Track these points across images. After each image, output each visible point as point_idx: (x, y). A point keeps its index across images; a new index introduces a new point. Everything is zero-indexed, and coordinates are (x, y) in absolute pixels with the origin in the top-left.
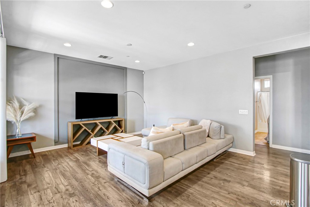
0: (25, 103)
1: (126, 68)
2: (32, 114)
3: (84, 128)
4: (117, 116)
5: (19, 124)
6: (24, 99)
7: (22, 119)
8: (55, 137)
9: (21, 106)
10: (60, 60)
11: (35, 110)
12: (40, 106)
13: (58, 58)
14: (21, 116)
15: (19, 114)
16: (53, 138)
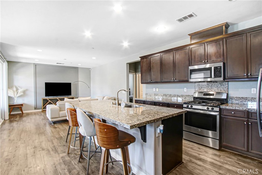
0: (19, 88)
1: (78, 68)
2: (22, 94)
3: (50, 101)
4: (71, 95)
5: (16, 98)
6: (19, 87)
7: (18, 96)
8: (35, 106)
9: (17, 90)
10: (37, 66)
11: (24, 92)
12: (27, 90)
13: (36, 65)
14: (17, 95)
15: (16, 93)
16: (34, 106)
